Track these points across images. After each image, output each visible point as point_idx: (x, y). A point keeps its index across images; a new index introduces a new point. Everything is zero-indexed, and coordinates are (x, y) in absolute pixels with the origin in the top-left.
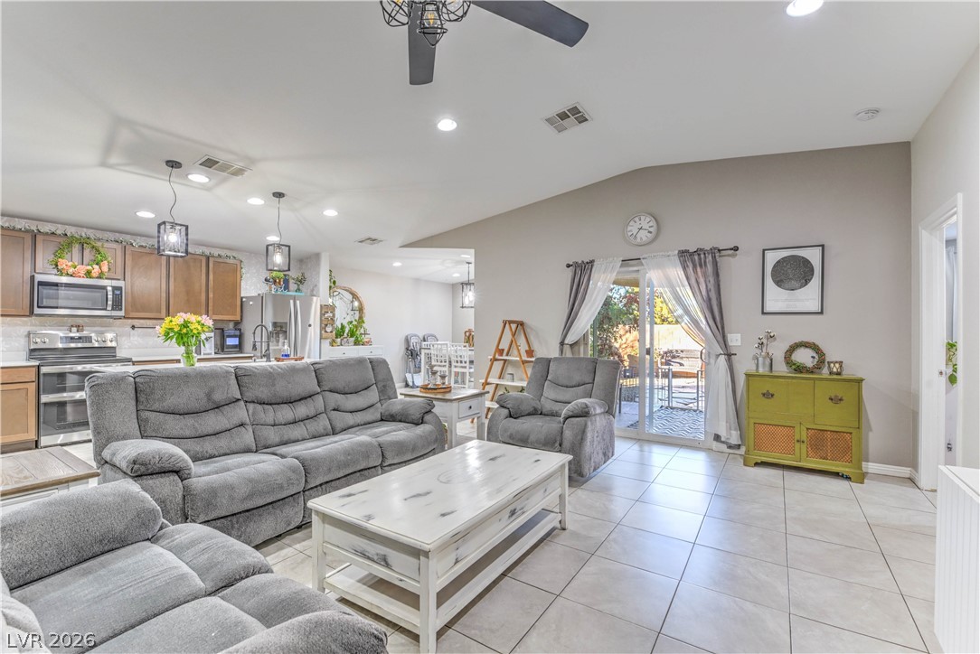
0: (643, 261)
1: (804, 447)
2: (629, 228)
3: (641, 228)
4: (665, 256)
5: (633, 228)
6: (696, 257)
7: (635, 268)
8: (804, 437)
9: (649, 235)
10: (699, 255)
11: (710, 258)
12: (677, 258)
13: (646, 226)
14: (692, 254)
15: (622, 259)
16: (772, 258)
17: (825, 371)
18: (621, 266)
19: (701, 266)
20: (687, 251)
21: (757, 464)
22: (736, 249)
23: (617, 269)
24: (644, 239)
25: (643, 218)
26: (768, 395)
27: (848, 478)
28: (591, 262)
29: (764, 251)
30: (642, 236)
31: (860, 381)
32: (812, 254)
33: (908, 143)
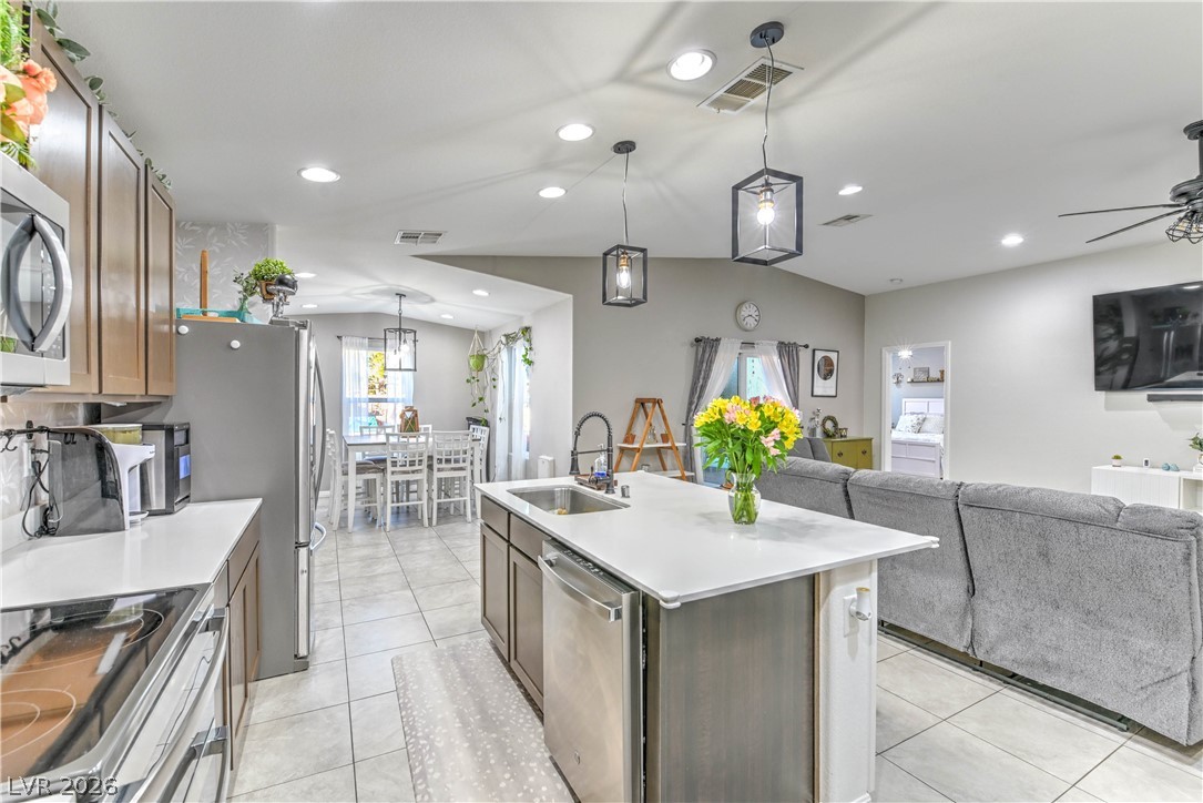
0: (756, 345)
2: (743, 312)
3: (750, 315)
4: (769, 345)
6: (787, 349)
7: (745, 352)
9: (756, 322)
10: (789, 347)
11: (794, 351)
12: (775, 348)
13: (754, 315)
14: (785, 345)
15: (741, 341)
16: (819, 355)
17: (838, 435)
18: (741, 347)
19: (789, 357)
20: (783, 343)
22: (805, 346)
23: (739, 350)
24: (753, 325)
25: (750, 306)
26: (840, 455)
28: (718, 340)
29: (814, 351)
30: (751, 322)
31: (871, 440)
32: (833, 356)
33: (862, 297)
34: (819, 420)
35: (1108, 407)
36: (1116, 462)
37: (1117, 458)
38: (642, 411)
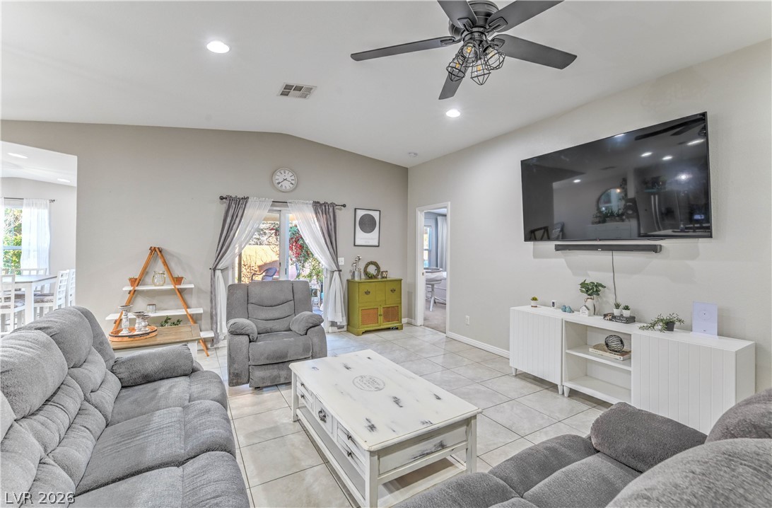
0: (288, 204)
1: (382, 317)
2: (277, 177)
3: (285, 179)
4: (304, 203)
5: (279, 177)
6: (324, 207)
7: (278, 209)
8: (382, 313)
9: (291, 186)
10: (325, 206)
11: (331, 210)
12: (311, 207)
13: (289, 179)
14: (321, 205)
15: (273, 200)
16: (360, 213)
17: (380, 276)
18: (272, 205)
19: (326, 214)
20: (318, 203)
21: (363, 333)
22: (344, 206)
23: (269, 208)
24: (288, 188)
25: (287, 172)
26: (367, 293)
27: (397, 329)
28: (246, 199)
29: (355, 209)
30: (287, 185)
31: (401, 280)
32: (376, 215)
33: (407, 168)
34: (362, 265)
35: (536, 256)
36: (533, 303)
37: (534, 299)
38: (160, 262)
